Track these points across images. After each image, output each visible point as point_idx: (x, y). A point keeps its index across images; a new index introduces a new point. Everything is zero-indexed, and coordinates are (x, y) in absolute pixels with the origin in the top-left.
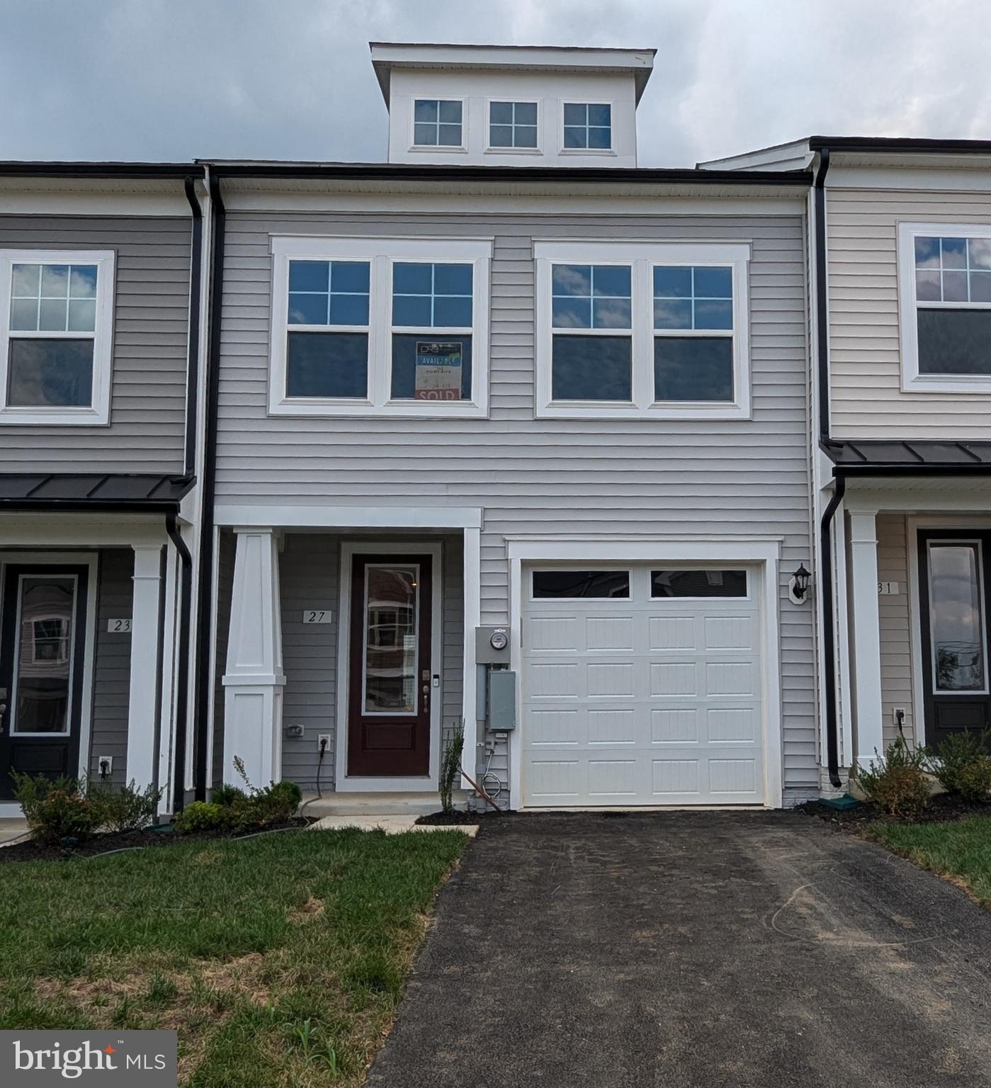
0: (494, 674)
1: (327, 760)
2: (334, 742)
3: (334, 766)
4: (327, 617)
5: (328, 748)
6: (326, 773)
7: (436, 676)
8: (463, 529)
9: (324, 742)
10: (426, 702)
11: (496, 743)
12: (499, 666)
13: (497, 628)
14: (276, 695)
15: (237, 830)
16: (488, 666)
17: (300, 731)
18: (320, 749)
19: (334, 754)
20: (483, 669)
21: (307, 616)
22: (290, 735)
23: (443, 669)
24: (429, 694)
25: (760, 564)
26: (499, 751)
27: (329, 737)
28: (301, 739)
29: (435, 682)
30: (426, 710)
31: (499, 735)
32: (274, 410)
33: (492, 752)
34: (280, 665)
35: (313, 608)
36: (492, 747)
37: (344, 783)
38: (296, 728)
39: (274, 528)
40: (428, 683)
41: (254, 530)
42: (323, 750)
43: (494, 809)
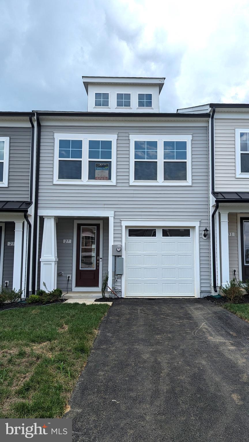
0: (117, 258)
1: (70, 282)
2: (72, 277)
3: (72, 284)
4: (70, 241)
5: (70, 279)
6: (69, 286)
7: (101, 258)
8: (109, 217)
9: (69, 277)
10: (98, 266)
11: (118, 278)
12: (119, 256)
13: (118, 245)
14: (55, 264)
15: (44, 303)
16: (115, 256)
17: (62, 274)
18: (68, 279)
19: (72, 280)
20: (114, 257)
21: (64, 241)
22: (59, 275)
23: (103, 256)
24: (99, 263)
25: (194, 227)
26: (119, 280)
27: (70, 276)
28: (62, 276)
29: (100, 260)
30: (98, 268)
31: (118, 276)
32: (55, 183)
33: (117, 281)
34: (56, 255)
35: (66, 239)
36: (117, 279)
37: (75, 289)
38: (61, 273)
39: (55, 216)
40: (99, 260)
41: (49, 217)
42: (69, 279)
43: (117, 297)
